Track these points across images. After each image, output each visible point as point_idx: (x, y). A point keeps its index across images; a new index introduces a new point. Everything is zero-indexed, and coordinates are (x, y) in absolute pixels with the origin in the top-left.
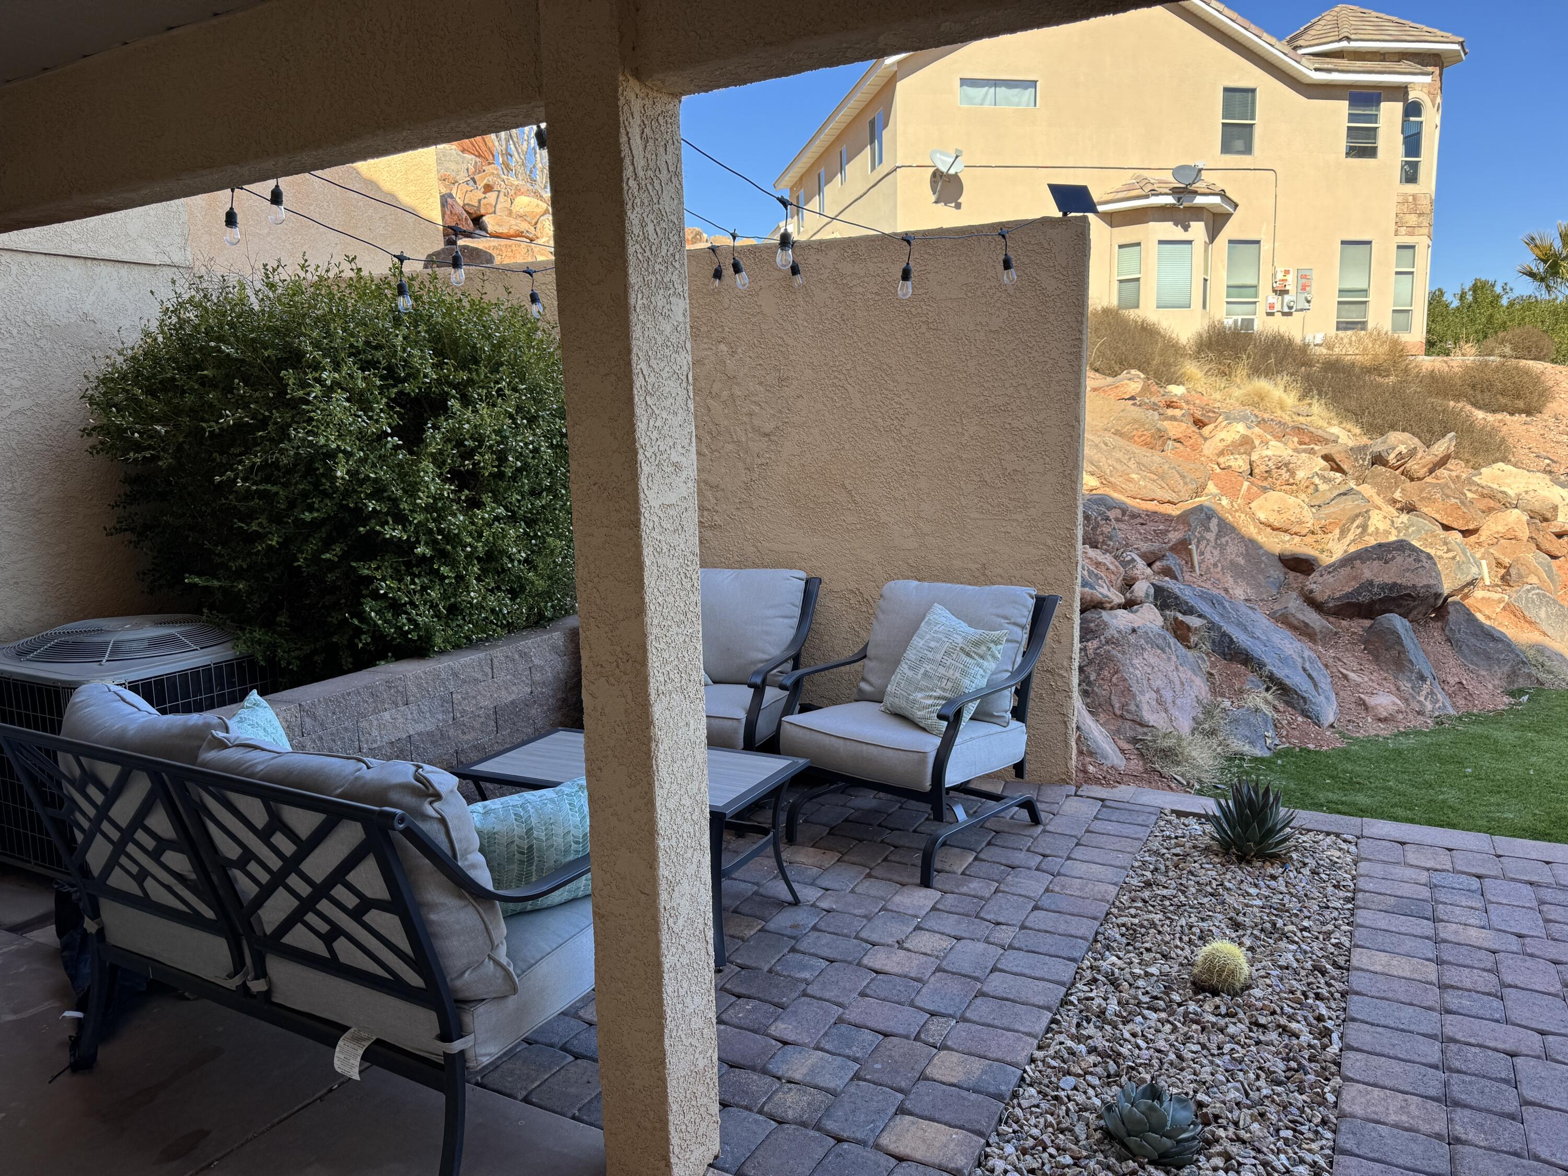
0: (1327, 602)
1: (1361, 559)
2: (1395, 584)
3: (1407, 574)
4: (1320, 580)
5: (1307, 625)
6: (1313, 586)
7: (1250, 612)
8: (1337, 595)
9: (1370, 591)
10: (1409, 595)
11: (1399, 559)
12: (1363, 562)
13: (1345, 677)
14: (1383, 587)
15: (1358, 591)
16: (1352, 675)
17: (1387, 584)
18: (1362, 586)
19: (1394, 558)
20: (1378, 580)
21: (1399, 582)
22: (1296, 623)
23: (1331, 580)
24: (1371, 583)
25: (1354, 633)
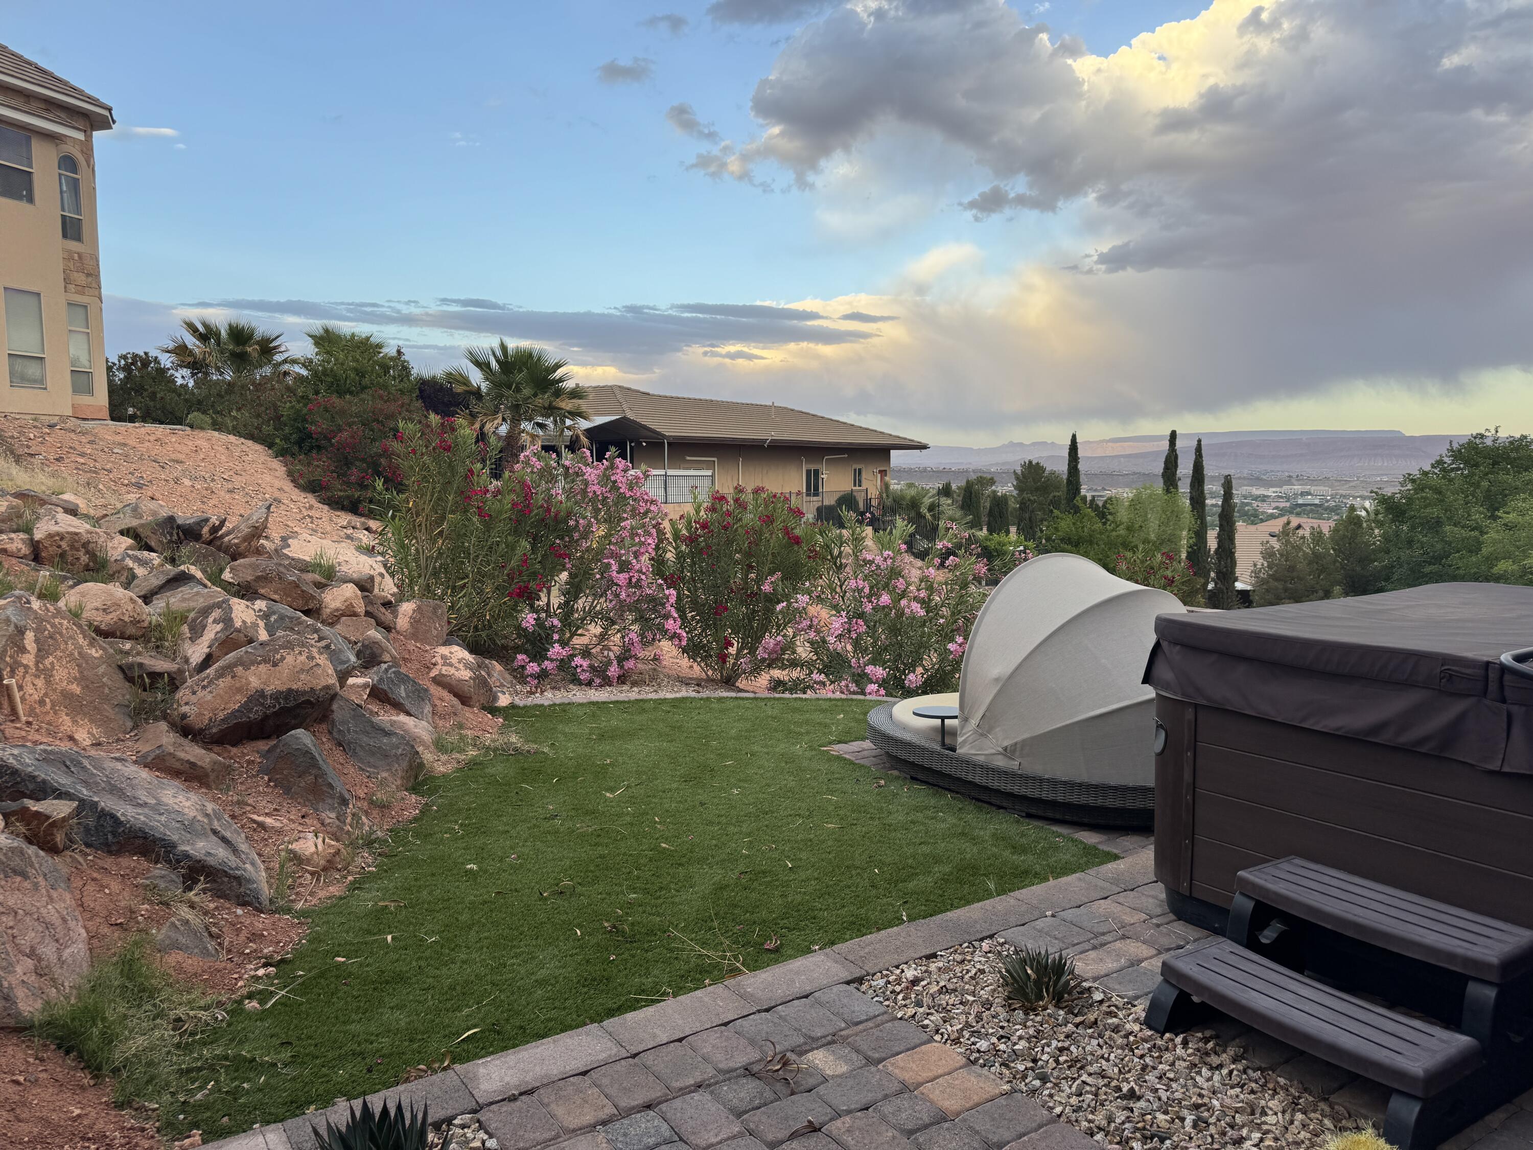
0: (208, 727)
1: (242, 664)
2: (290, 690)
3: (302, 677)
4: (194, 699)
5: (193, 765)
6: (185, 709)
7: (119, 765)
8: (221, 715)
9: (262, 704)
10: (308, 702)
11: (289, 659)
12: (247, 668)
13: (262, 825)
14: (277, 696)
15: (246, 707)
16: (269, 821)
17: (281, 693)
18: (250, 699)
19: (283, 658)
20: (270, 689)
21: (295, 687)
22: (177, 765)
23: (209, 697)
24: (261, 694)
25: (249, 762)
